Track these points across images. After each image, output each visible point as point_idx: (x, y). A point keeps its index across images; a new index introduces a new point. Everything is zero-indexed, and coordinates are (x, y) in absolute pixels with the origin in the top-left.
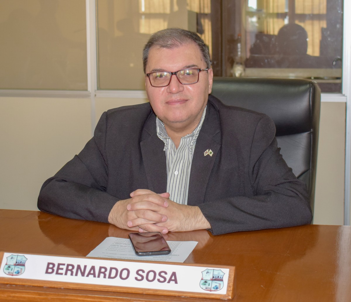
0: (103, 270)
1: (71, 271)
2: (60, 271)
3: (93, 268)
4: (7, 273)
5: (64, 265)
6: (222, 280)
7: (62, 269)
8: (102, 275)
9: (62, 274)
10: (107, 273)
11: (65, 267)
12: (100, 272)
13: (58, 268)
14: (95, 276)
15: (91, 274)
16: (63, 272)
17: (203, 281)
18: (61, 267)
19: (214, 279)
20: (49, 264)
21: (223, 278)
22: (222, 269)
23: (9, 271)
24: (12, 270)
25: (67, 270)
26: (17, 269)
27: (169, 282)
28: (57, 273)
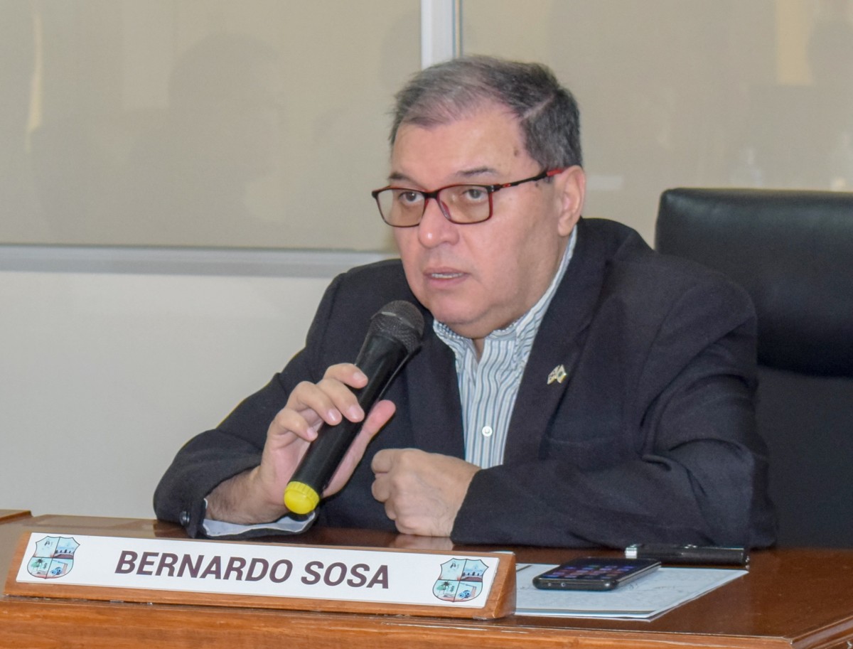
0: (236, 564)
1: (171, 567)
2: (146, 568)
3: (217, 560)
4: (35, 573)
5: (156, 554)
6: (480, 580)
7: (152, 563)
8: (234, 574)
9: (150, 573)
10: (245, 570)
11: (157, 560)
12: (230, 568)
13: (144, 562)
14: (218, 577)
15: (212, 572)
16: (154, 568)
17: (440, 583)
18: (149, 559)
19: (465, 578)
20: (124, 554)
21: (482, 575)
22: (484, 559)
23: (39, 569)
24: (45, 567)
25: (162, 564)
26: (56, 564)
27: (370, 585)
28: (141, 572)
